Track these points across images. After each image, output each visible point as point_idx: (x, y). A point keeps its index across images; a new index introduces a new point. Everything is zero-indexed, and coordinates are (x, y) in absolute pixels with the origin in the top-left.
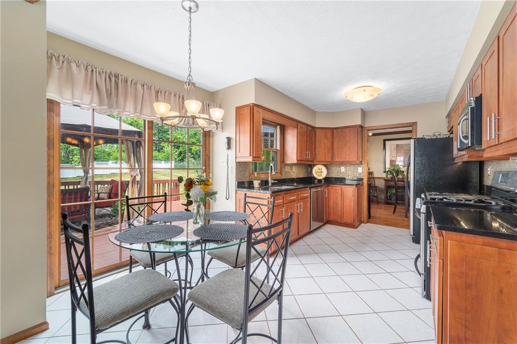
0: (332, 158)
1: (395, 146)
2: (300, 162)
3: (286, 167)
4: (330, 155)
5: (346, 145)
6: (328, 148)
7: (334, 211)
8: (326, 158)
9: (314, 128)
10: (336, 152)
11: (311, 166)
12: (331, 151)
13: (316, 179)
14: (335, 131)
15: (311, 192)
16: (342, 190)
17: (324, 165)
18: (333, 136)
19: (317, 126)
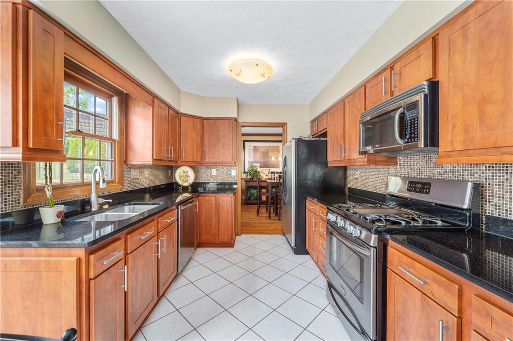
0: (202, 158)
1: (253, 148)
2: (157, 163)
3: (132, 170)
4: (199, 154)
5: (219, 141)
6: (197, 144)
7: (206, 229)
8: (195, 157)
9: (177, 113)
10: (206, 149)
11: (172, 169)
12: (200, 147)
13: (180, 186)
14: (205, 122)
15: (178, 212)
16: (217, 200)
17: (190, 166)
18: (203, 128)
19: (182, 111)
